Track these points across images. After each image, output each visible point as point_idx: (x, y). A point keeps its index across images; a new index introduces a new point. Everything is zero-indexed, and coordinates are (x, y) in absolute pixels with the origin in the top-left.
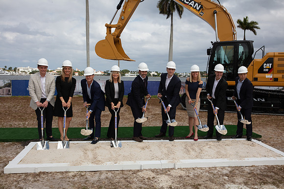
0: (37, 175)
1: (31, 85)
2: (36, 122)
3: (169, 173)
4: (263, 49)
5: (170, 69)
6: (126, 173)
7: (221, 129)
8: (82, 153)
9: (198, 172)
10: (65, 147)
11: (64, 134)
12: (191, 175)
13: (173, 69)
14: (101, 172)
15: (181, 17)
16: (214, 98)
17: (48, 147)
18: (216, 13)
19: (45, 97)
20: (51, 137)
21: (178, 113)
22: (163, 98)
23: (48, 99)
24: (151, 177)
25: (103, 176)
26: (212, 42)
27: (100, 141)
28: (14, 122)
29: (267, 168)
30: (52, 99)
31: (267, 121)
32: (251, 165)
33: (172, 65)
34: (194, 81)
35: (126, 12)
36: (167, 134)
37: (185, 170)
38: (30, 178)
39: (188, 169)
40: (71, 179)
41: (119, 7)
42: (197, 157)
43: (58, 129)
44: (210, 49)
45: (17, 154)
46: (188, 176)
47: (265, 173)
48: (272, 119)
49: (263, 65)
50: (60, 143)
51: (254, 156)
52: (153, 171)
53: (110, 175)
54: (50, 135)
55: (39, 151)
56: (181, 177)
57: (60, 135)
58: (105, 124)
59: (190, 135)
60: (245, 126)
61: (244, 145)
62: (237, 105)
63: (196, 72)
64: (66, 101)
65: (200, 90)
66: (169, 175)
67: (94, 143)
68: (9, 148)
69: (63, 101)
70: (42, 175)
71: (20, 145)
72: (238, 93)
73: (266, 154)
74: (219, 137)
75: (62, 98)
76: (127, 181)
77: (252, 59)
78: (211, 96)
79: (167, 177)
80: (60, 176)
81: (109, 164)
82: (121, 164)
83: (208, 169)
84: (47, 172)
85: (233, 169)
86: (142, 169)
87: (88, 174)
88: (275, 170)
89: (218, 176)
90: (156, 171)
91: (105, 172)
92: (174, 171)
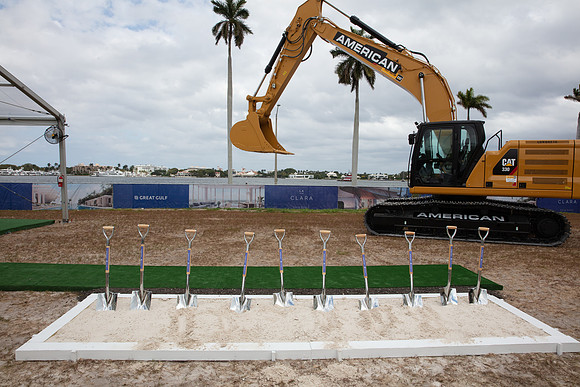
9: (382, 369)
12: (367, 376)
14: (192, 365)
18: (423, 77)
24: (287, 380)
29: (517, 359)
32: (486, 354)
35: (279, 77)
37: (357, 363)
38: (57, 374)
39: (362, 362)
41: (268, 70)
42: (382, 335)
44: (413, 135)
46: (361, 379)
48: (518, 253)
49: (501, 161)
51: (493, 335)
52: (293, 364)
53: (209, 371)
66: (324, 375)
73: (514, 329)
77: (483, 151)
79: (318, 381)
80: (115, 370)
81: (209, 349)
82: (233, 349)
83: (401, 361)
84: (93, 361)
85: (451, 362)
86: (273, 359)
87: (168, 367)
88: (534, 366)
89: (421, 380)
90: (300, 365)
91: (201, 364)
92: (335, 365)
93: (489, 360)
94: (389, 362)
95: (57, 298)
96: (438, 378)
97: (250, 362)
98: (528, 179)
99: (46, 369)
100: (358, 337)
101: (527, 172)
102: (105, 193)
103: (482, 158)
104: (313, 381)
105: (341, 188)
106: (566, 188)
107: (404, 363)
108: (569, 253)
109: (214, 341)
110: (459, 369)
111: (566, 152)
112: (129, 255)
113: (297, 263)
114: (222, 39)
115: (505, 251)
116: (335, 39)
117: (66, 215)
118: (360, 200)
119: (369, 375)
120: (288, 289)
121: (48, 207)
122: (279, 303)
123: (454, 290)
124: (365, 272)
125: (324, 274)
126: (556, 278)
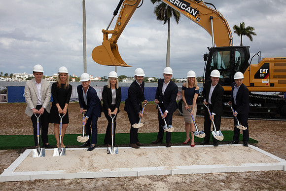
0: (33, 183)
1: (26, 91)
2: (32, 129)
3: (165, 179)
4: (259, 54)
5: (167, 75)
6: (122, 180)
7: (217, 135)
8: (78, 160)
9: (195, 178)
10: (61, 154)
11: (60, 141)
12: (188, 182)
13: (169, 75)
14: (97, 179)
15: (178, 22)
16: (211, 103)
17: (44, 155)
18: (212, 19)
19: (41, 104)
20: (47, 144)
21: (175, 119)
22: (160, 104)
23: (44, 106)
24: (147, 184)
25: (99, 184)
26: (208, 48)
27: (96, 148)
28: (10, 129)
29: (263, 173)
30: (48, 106)
31: (264, 127)
32: (247, 171)
33: (169, 70)
34: (190, 87)
35: (122, 18)
36: (164, 140)
37: (181, 176)
38: (26, 186)
39: (184, 176)
40: (67, 187)
41: (115, 13)
42: (193, 163)
43: (54, 136)
44: (206, 55)
45: (12, 162)
46: (185, 182)
47: (261, 179)
48: (269, 125)
49: (259, 70)
50: (56, 150)
51: (251, 162)
52: (149, 177)
53: (106, 182)
54: (46, 142)
55: (35, 158)
56: (177, 183)
57: (56, 142)
58: (102, 130)
59: (186, 142)
60: (241, 132)
61: (240, 151)
62: (233, 110)
63: (193, 78)
64: (62, 108)
65: (196, 96)
66: (166, 181)
67: (90, 149)
68: (5, 156)
69: (59, 108)
70: (37, 183)
71: (15, 153)
72: (235, 98)
73: (262, 160)
74: (216, 143)
75: (58, 105)
76: (124, 188)
77: (248, 65)
78: (207, 101)
79: (163, 184)
80: (56, 184)
81: (105, 171)
82: (117, 171)
83: (204, 175)
84: (43, 180)
85: (229, 175)
86: (139, 176)
87: (84, 181)
88: (271, 176)
89: (215, 182)
90: (152, 178)
91: (101, 179)
93: (248, 174)
94: (198, 175)
96: (223, 181)
98: (275, 81)
100: (181, 164)
101: (275, 77)
102: (2, 93)
103: (248, 69)
104: (161, 184)
109: (106, 168)
115: (261, 124)
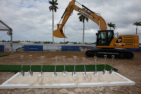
14: (42, 89)
18: (99, 19)
24: (65, 93)
28: (18, 62)
29: (121, 87)
37: (82, 88)
38: (9, 92)
42: (89, 82)
44: (97, 33)
46: (83, 92)
48: (122, 62)
51: (115, 81)
52: (67, 89)
68: (9, 75)
73: (120, 80)
80: (23, 91)
81: (47, 85)
82: (52, 85)
83: (93, 88)
84: (18, 89)
85: (105, 88)
86: (62, 88)
87: (36, 90)
88: (124, 88)
89: (98, 92)
90: (69, 89)
91: (45, 89)
92: (77, 89)
93: (114, 87)
94: (90, 88)
95: (9, 73)
96: (102, 92)
97: (57, 88)
98: (124, 44)
99: (6, 91)
100: (83, 82)
101: (124, 42)
102: (22, 48)
103: (113, 39)
104: (72, 93)
105: (80, 46)
106: (133, 46)
107: (94, 88)
108: (134, 62)
109: (48, 83)
110: (107, 89)
111: (133, 38)
112: (28, 63)
113: (69, 64)
114: (51, 10)
115: (119, 61)
116: (78, 10)
117: (12, 53)
118: (84, 49)
119: (85, 91)
120: (66, 71)
121: (8, 51)
122: (64, 74)
123: (106, 71)
124: (85, 66)
125: (75, 67)
126: (130, 67)
